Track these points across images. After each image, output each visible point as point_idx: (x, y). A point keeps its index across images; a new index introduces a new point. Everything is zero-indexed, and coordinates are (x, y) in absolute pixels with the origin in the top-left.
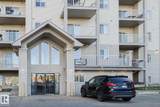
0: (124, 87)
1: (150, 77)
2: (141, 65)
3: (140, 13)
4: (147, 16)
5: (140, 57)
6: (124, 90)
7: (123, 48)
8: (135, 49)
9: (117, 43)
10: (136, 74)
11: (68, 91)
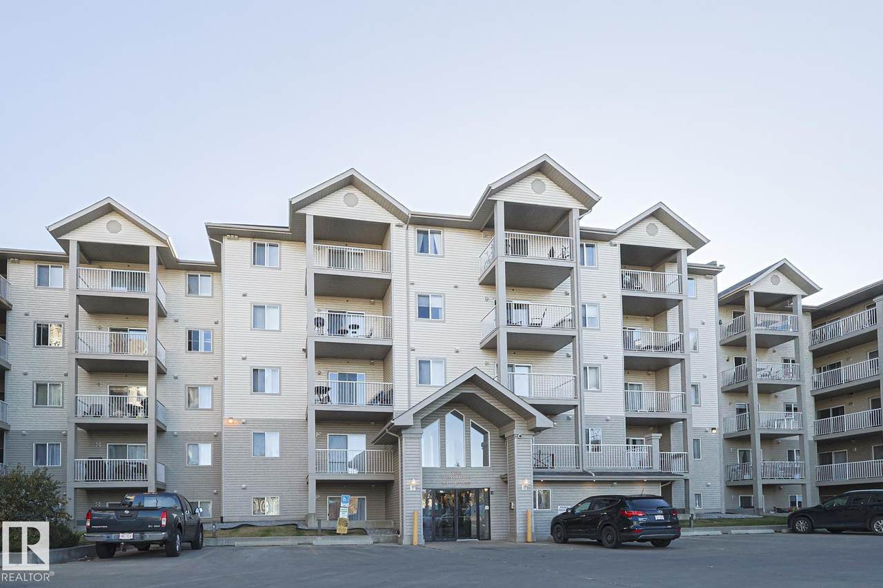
0: (659, 517)
1: (698, 496)
2: (677, 467)
3: (673, 338)
4: (690, 338)
5: (676, 447)
6: (659, 523)
7: (635, 425)
8: (662, 426)
9: (619, 412)
10: (667, 488)
11: (519, 530)
